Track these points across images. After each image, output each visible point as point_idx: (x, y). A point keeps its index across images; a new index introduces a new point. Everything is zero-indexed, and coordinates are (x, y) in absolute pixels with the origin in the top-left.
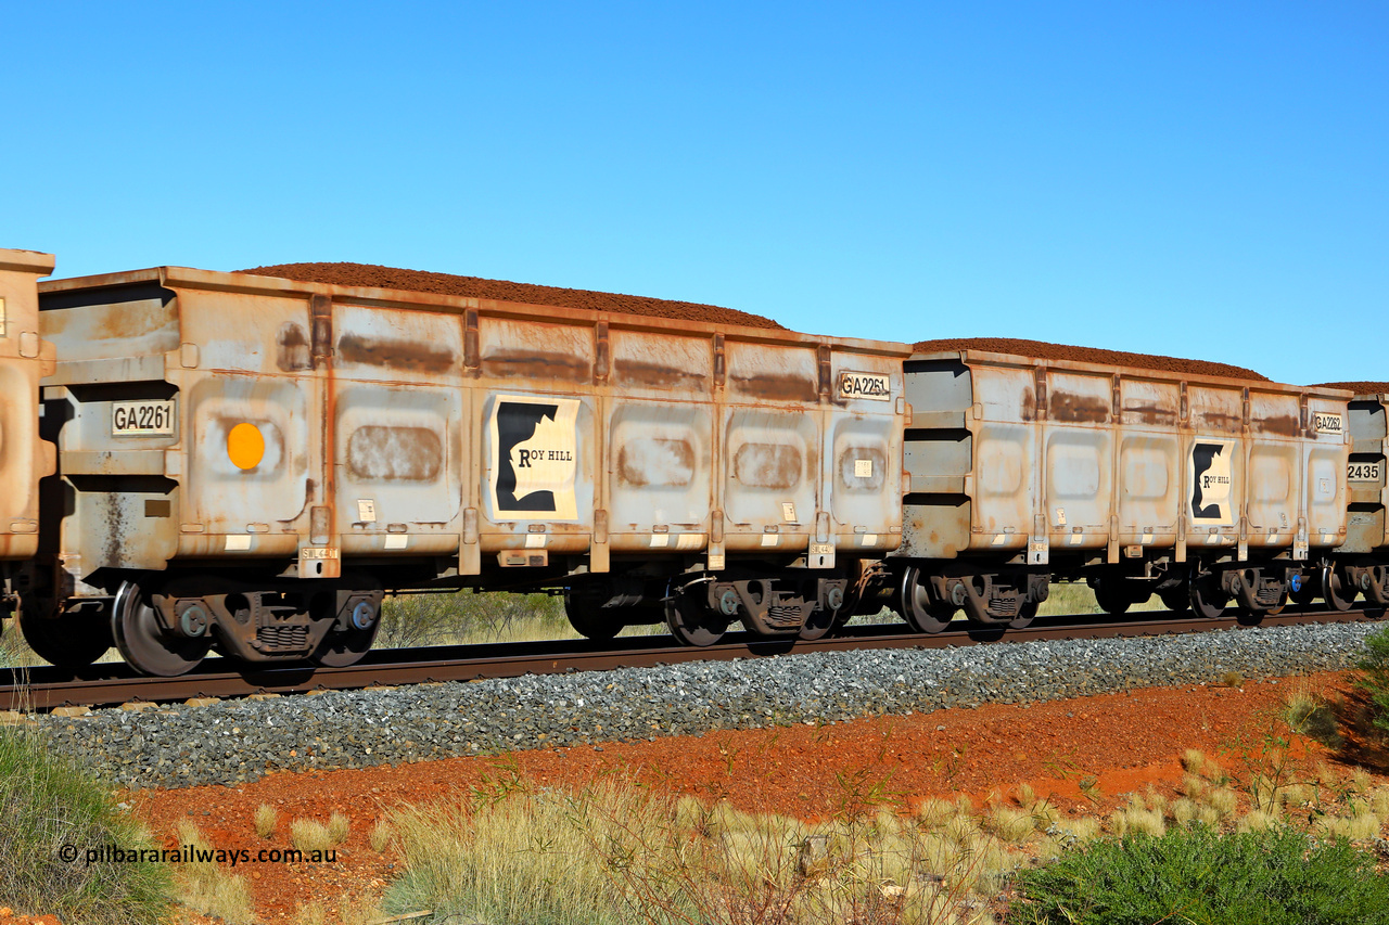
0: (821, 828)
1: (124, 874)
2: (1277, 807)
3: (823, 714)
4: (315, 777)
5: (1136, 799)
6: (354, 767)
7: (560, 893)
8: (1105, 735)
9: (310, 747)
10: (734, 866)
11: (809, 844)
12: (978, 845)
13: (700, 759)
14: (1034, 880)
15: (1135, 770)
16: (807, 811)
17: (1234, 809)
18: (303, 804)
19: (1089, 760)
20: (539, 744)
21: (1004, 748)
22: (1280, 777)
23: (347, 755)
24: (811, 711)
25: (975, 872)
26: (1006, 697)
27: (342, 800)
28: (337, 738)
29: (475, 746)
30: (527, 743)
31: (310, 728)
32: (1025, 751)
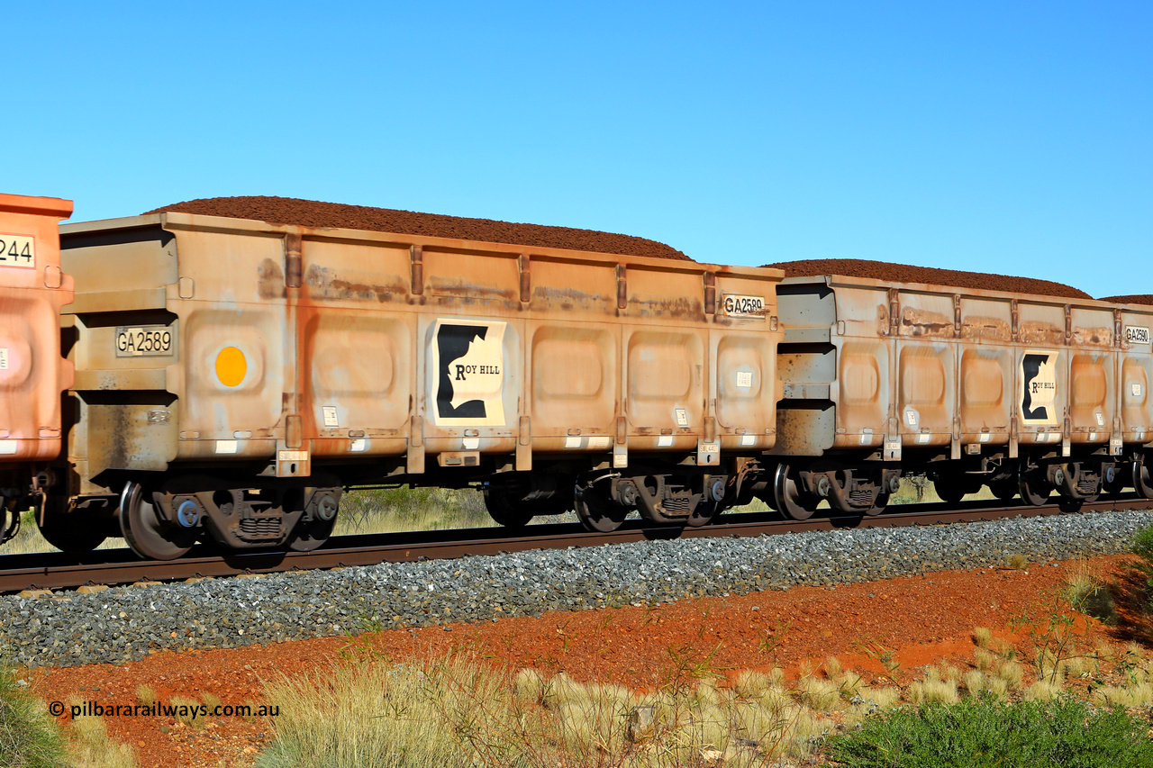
0: (649, 699)
1: (23, 744)
2: (1059, 677)
3: (649, 597)
4: (194, 655)
5: (932, 671)
6: (228, 646)
7: (414, 758)
8: (903, 614)
9: (189, 629)
10: (569, 734)
11: (637, 714)
12: (789, 714)
13: (539, 637)
14: (839, 745)
15: (931, 645)
16: (637, 684)
17: (1021, 680)
18: (184, 681)
19: (889, 636)
20: (394, 625)
21: (812, 626)
22: (1062, 651)
23: (221, 635)
24: (638, 594)
25: (787, 737)
26: (814, 580)
27: (217, 676)
28: (213, 621)
29: (336, 627)
30: (383, 624)
31: (188, 612)
32: (831, 628)
